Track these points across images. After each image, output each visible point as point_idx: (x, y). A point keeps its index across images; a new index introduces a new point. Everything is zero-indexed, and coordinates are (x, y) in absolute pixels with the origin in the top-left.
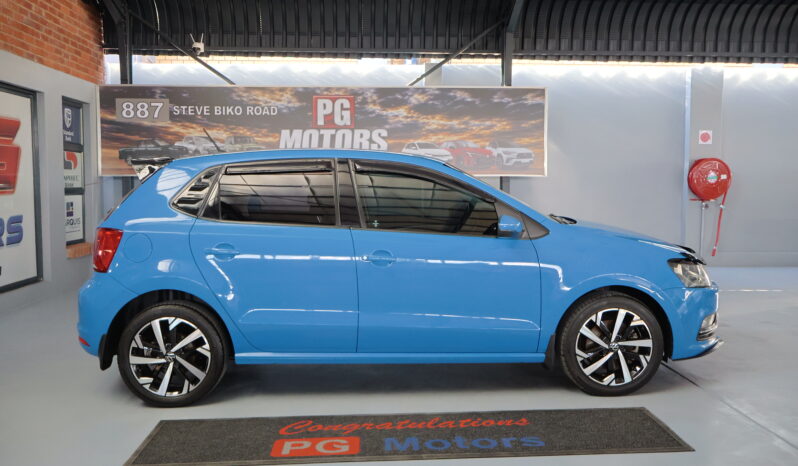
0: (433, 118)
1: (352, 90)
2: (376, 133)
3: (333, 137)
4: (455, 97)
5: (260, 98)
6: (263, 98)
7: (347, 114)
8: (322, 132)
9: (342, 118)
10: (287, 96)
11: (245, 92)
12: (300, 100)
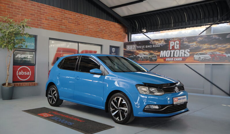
0: (205, 45)
1: (180, 38)
2: (186, 50)
3: (174, 52)
5: (156, 43)
6: (157, 42)
7: (178, 45)
8: (171, 51)
9: (177, 47)
10: (163, 41)
12: (166, 42)
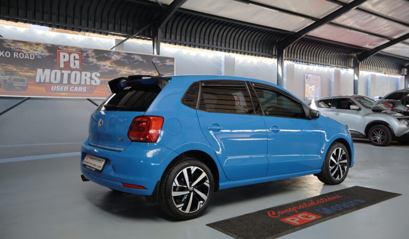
0: (124, 68)
1: (80, 49)
3: (69, 75)
4: (134, 58)
5: (23, 48)
6: (25, 48)
7: (77, 62)
8: (63, 71)
9: (75, 64)
10: (41, 48)
11: (12, 43)
12: (49, 52)
